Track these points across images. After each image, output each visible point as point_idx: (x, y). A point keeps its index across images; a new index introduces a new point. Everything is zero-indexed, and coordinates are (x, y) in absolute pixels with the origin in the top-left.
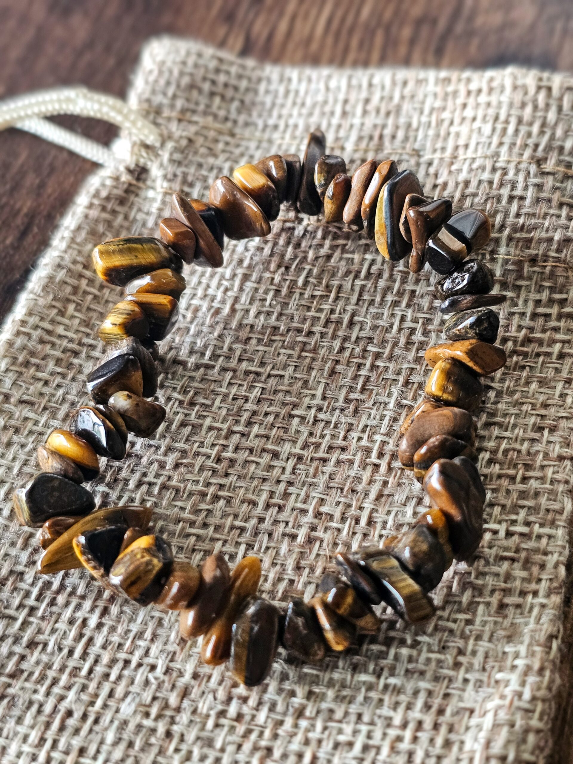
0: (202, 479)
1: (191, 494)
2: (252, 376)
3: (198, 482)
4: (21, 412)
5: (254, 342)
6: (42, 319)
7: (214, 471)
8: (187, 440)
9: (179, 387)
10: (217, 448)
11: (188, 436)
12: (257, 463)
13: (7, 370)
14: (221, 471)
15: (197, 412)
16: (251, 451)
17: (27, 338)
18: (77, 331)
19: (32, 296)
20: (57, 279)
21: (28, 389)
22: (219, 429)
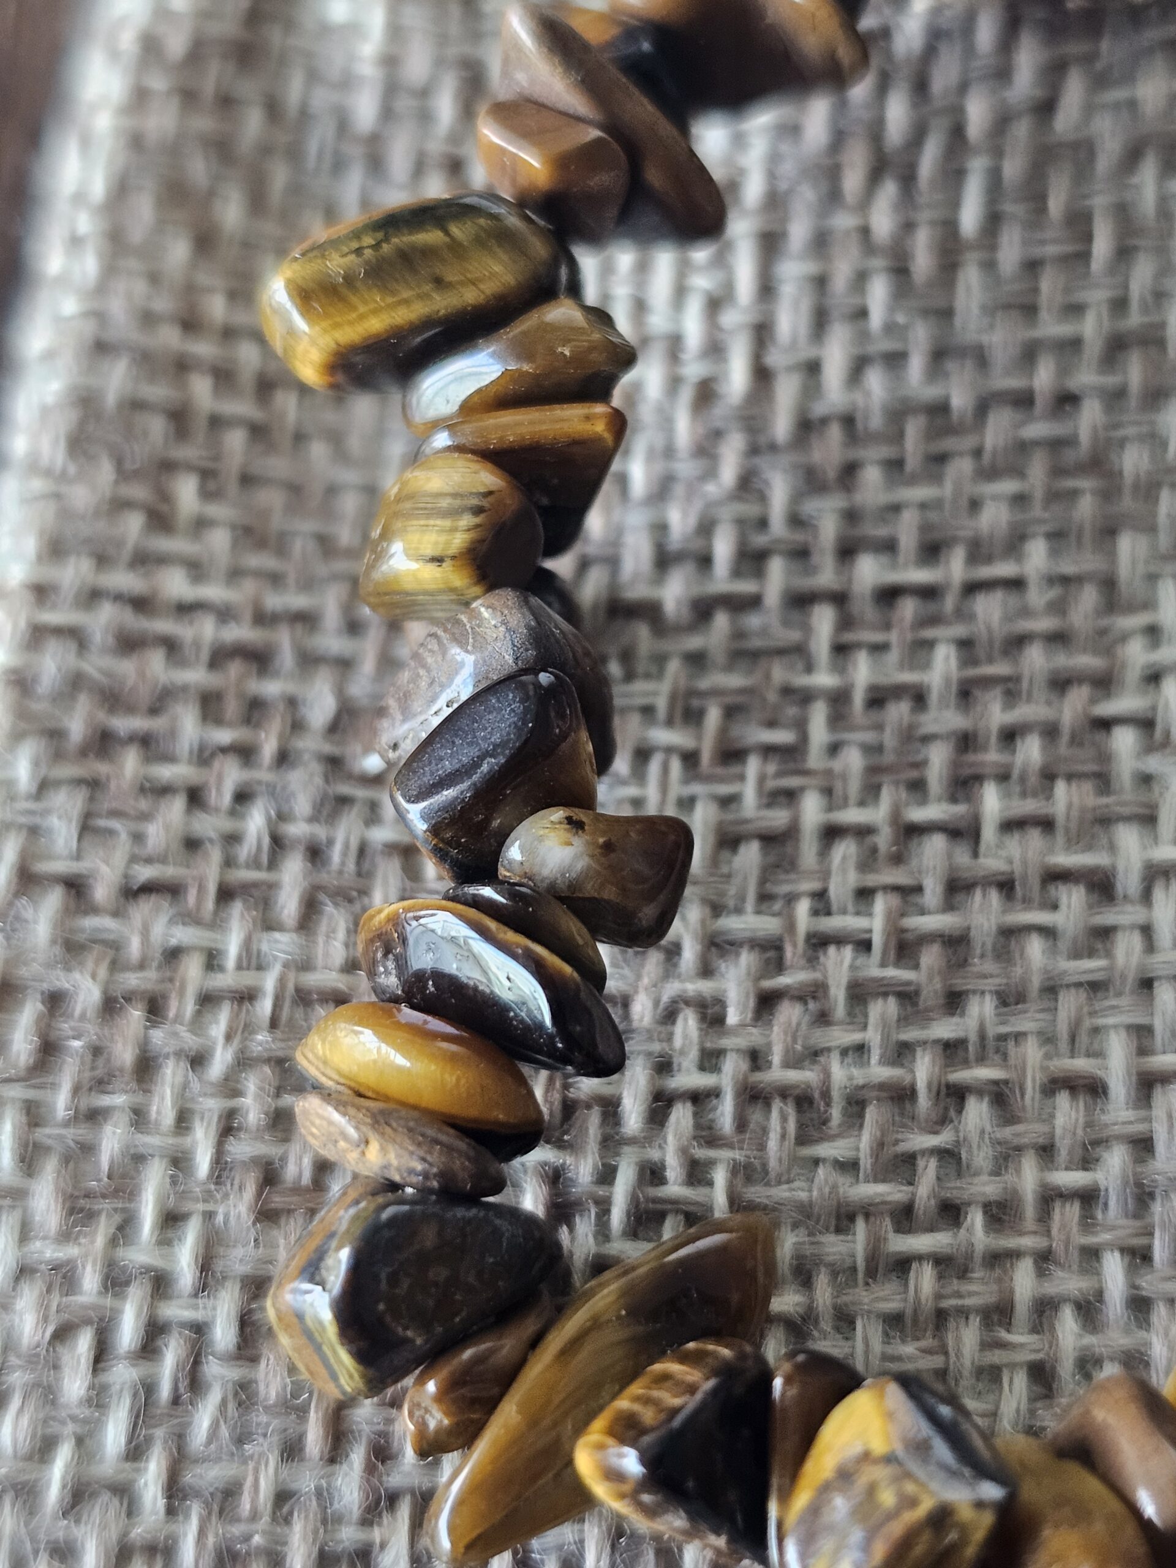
0: (873, 1036)
1: (856, 1105)
2: (908, 608)
3: (861, 1049)
4: (145, 933)
5: (872, 476)
6: (102, 560)
7: (907, 996)
8: (765, 898)
9: (661, 704)
10: (880, 905)
11: (763, 881)
12: (1048, 932)
13: (44, 787)
14: (932, 989)
15: (762, 779)
16: (1006, 886)
17: (73, 646)
18: (235, 574)
19: (38, 485)
20: (111, 399)
21: (138, 838)
22: (863, 832)
